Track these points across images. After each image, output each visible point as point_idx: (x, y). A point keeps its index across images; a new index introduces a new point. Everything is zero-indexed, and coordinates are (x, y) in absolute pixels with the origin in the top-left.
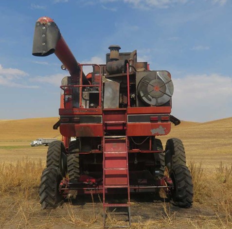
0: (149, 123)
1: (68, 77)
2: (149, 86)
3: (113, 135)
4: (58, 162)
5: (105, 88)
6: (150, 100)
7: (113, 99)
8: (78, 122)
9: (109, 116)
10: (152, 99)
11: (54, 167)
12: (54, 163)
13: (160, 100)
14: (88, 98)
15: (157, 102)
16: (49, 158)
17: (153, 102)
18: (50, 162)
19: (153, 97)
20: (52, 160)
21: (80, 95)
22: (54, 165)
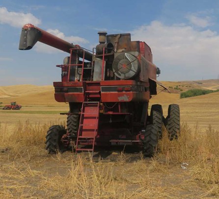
0: (117, 92)
1: (69, 57)
2: (119, 64)
3: (94, 101)
4: (75, 122)
5: (95, 65)
6: (120, 75)
7: (101, 73)
8: (67, 91)
9: (91, 87)
10: (122, 75)
11: (72, 127)
12: (72, 123)
13: (127, 75)
14: (82, 73)
15: (125, 76)
16: (69, 119)
17: (122, 77)
18: (69, 122)
19: (122, 73)
20: (71, 121)
21: (76, 71)
22: (72, 124)
